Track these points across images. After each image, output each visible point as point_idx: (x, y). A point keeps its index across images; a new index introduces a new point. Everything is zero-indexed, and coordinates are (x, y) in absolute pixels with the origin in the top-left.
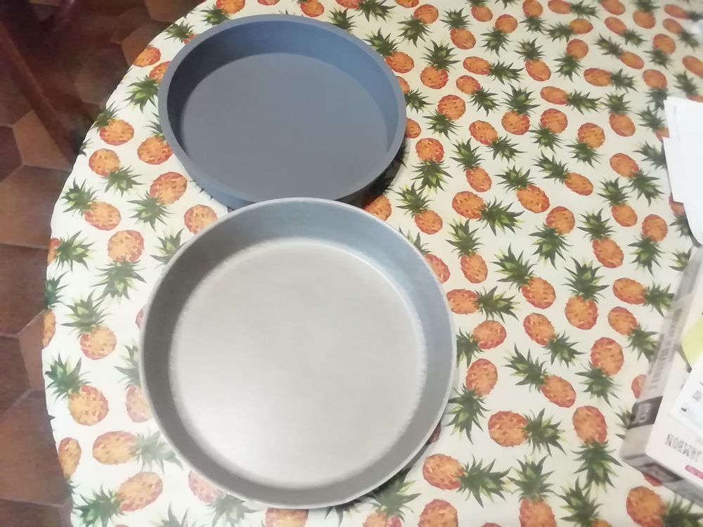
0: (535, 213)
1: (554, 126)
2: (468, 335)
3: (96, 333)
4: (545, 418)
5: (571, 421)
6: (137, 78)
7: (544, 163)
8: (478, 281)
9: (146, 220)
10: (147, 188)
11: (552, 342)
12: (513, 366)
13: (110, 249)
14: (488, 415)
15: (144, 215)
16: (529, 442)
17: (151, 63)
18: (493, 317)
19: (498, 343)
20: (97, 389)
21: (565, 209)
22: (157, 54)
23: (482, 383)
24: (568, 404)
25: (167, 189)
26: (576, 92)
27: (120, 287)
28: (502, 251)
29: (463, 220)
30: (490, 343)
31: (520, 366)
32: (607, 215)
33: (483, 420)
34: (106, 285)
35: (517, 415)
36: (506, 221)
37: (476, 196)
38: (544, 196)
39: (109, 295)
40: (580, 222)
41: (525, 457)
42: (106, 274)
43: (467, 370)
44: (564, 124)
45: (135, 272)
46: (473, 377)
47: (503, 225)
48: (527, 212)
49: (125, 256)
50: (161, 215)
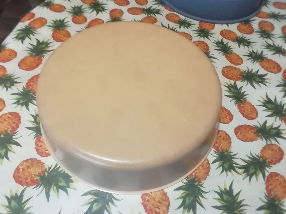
0: (275, 73)
1: (267, 28)
2: (258, 156)
6: (21, 27)
7: (269, 47)
8: (253, 119)
9: (22, 105)
10: (24, 84)
15: (21, 101)
17: (29, 19)
18: (270, 141)
19: (280, 159)
22: (33, 15)
23: (278, 192)
26: (272, 13)
27: (3, 152)
28: (262, 98)
29: (232, 82)
30: (274, 160)
36: (259, 80)
37: (235, 68)
38: (276, 64)
43: (265, 182)
45: (14, 140)
46: (271, 187)
47: (258, 82)
48: (270, 74)
49: (7, 130)
50: (33, 100)
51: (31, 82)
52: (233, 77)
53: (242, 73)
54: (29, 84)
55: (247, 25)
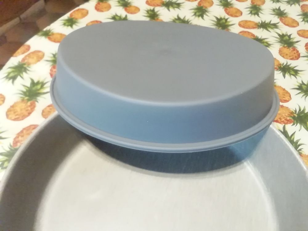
6: (13, 64)
17: (23, 53)
29: (281, 127)
52: (280, 119)
53: (292, 113)
54: (17, 140)
55: (291, 48)
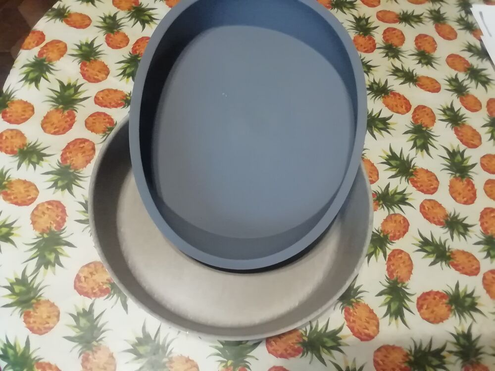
0: (402, 114)
1: (395, 41)
2: (378, 231)
3: (37, 308)
4: (461, 289)
5: (482, 287)
6: (28, 60)
8: (373, 182)
9: (63, 188)
10: (58, 157)
11: (447, 221)
12: (423, 250)
13: (34, 223)
14: (414, 299)
15: (60, 184)
16: (455, 314)
17: (37, 45)
18: (393, 210)
19: (405, 233)
20: (51, 363)
21: (424, 107)
22: (42, 37)
23: (401, 272)
24: (476, 272)
25: (77, 155)
26: (403, 12)
27: (52, 257)
28: (385, 152)
30: (398, 234)
31: (428, 249)
32: (458, 105)
33: (412, 304)
34: (37, 258)
35: (438, 293)
36: (381, 126)
38: (405, 99)
39: (43, 268)
40: (439, 115)
41: (455, 328)
42: (34, 248)
43: (386, 262)
44: (402, 39)
45: (63, 239)
46: (392, 268)
47: (380, 129)
48: (395, 115)
49: (51, 227)
50: (76, 181)
51: (68, 153)
54: (65, 156)
55: (367, 37)
